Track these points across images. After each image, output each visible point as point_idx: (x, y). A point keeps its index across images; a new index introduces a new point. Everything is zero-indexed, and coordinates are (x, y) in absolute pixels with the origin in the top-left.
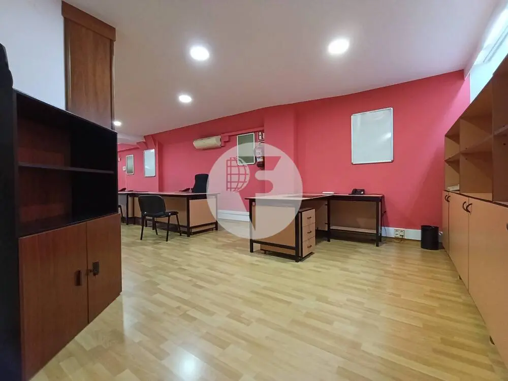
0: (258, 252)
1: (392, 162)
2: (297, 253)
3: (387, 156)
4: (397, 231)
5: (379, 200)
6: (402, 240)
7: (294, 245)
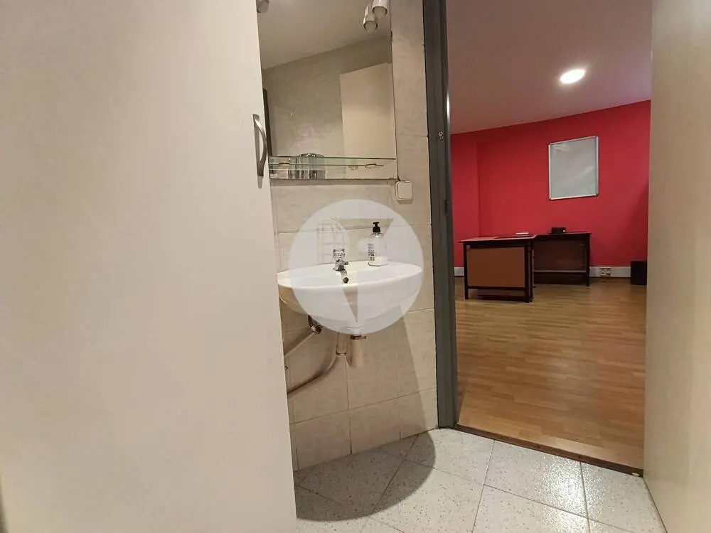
0: (474, 298)
1: (598, 195)
2: (527, 293)
3: (590, 190)
4: (603, 269)
5: (585, 238)
6: (607, 279)
7: (523, 286)
